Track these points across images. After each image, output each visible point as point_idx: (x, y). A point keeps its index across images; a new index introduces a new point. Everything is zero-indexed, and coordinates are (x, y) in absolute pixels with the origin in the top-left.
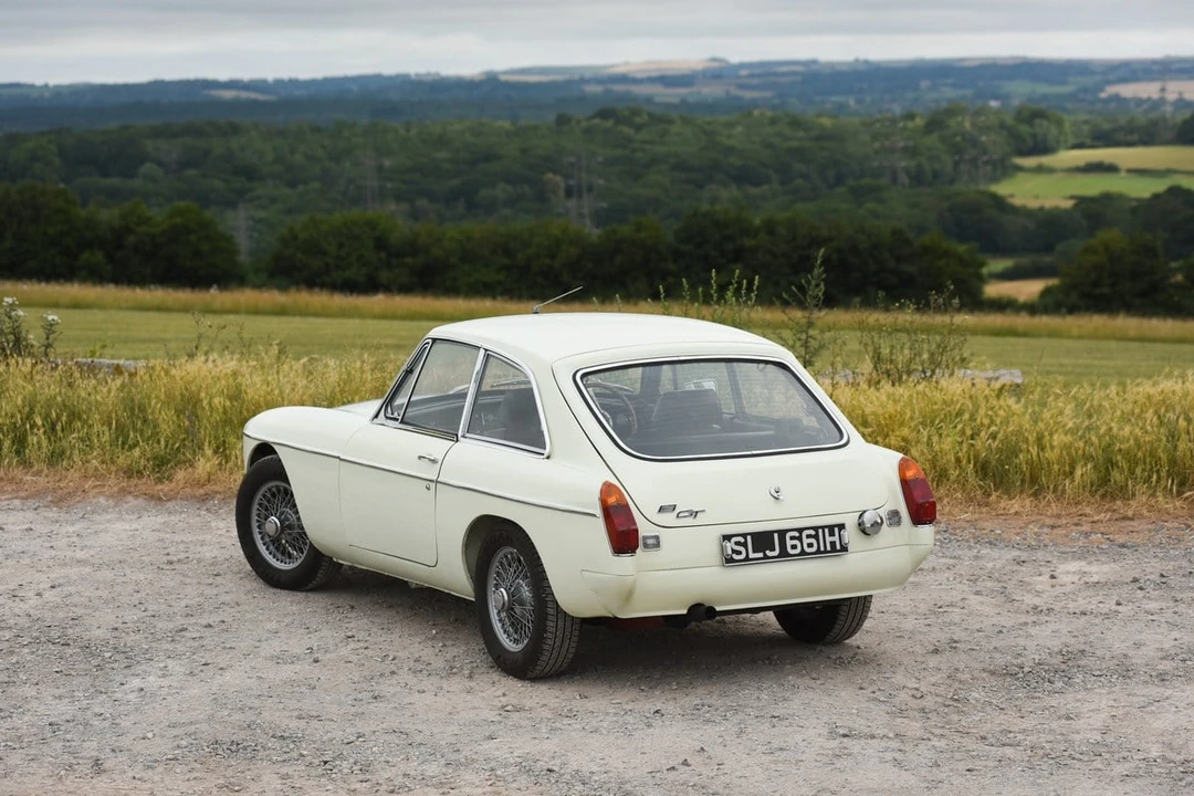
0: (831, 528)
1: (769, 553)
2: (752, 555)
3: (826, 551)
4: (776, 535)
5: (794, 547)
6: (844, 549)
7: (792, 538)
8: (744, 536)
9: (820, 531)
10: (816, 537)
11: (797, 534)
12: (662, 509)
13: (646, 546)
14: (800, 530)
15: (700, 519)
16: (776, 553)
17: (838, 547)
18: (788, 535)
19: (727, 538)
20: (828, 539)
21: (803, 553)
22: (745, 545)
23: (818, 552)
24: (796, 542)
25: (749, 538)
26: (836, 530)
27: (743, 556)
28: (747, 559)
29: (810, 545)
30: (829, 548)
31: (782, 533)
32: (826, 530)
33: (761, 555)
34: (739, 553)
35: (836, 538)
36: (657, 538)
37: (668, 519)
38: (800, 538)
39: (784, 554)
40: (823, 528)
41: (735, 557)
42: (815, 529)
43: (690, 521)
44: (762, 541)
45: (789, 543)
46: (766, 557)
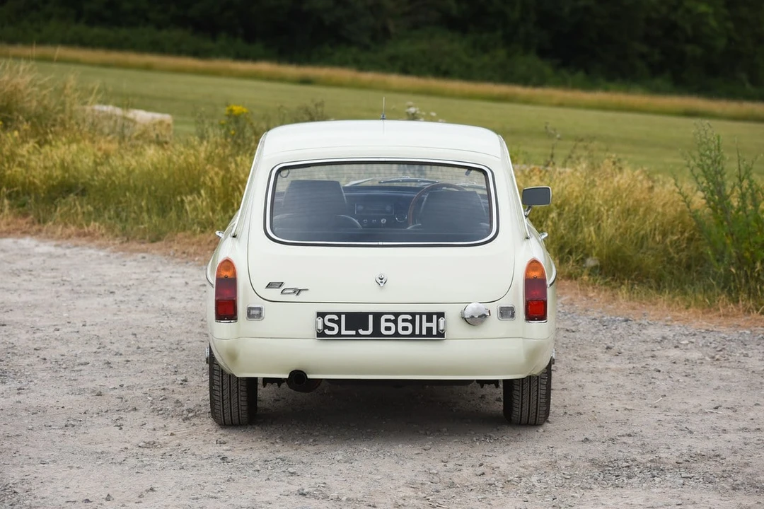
0: (429, 316)
1: (361, 331)
2: (344, 332)
3: (420, 335)
4: (371, 317)
5: (388, 328)
6: (441, 335)
7: (387, 320)
8: (339, 314)
9: (417, 317)
10: (413, 322)
11: (392, 317)
12: (270, 285)
13: (250, 315)
14: (397, 315)
15: (302, 296)
16: (370, 331)
17: (435, 332)
18: (383, 318)
19: (321, 315)
20: (425, 325)
21: (397, 334)
22: (338, 322)
23: (413, 334)
24: (392, 325)
25: (343, 317)
26: (435, 317)
27: (335, 332)
28: (339, 334)
29: (405, 328)
30: (424, 332)
31: (378, 316)
32: (424, 317)
33: (353, 333)
34: (332, 329)
35: (433, 325)
36: (260, 309)
37: (274, 294)
38: (395, 322)
39: (377, 333)
40: (421, 314)
41: (327, 332)
42: (413, 315)
43: (293, 297)
44: (356, 321)
45: (383, 324)
46: (358, 335)
